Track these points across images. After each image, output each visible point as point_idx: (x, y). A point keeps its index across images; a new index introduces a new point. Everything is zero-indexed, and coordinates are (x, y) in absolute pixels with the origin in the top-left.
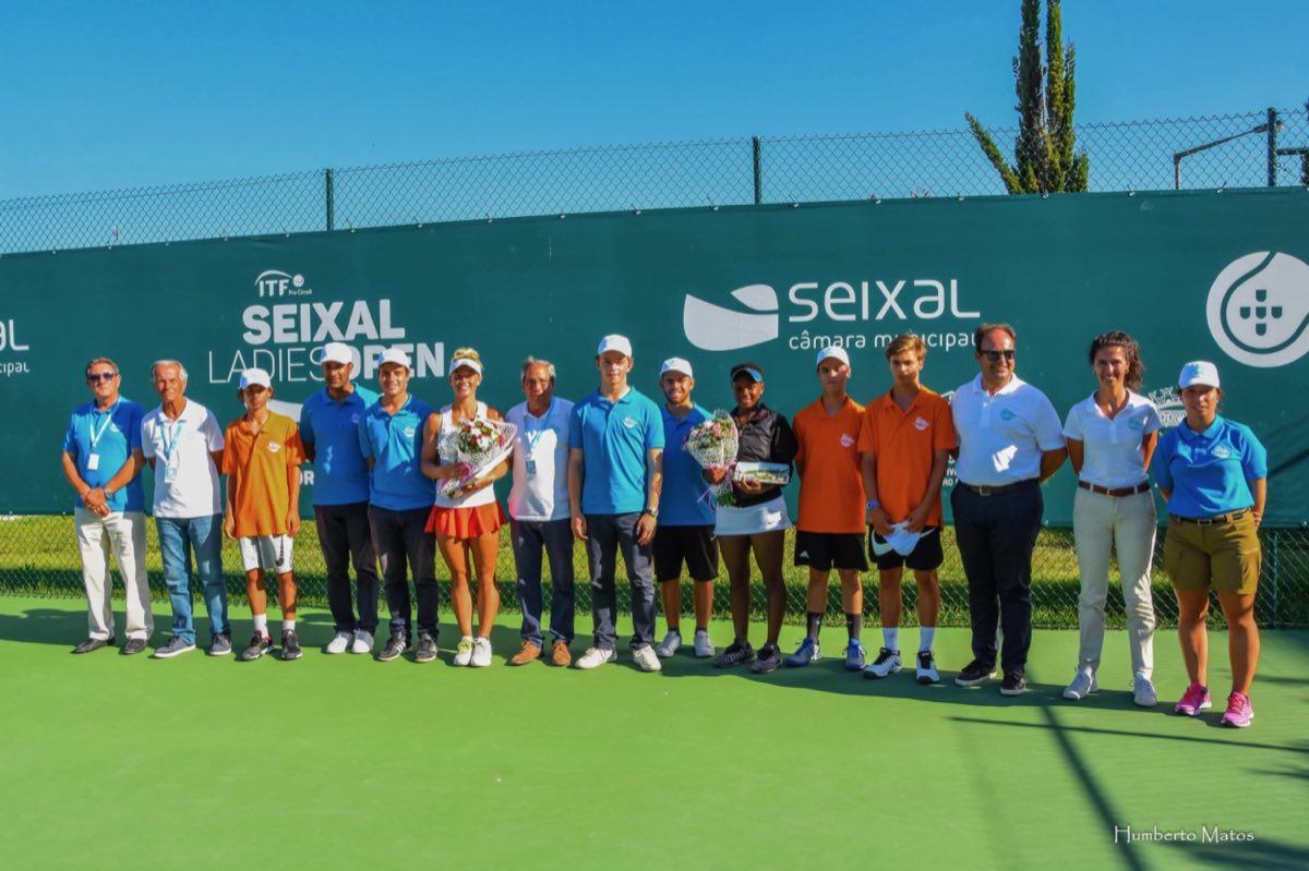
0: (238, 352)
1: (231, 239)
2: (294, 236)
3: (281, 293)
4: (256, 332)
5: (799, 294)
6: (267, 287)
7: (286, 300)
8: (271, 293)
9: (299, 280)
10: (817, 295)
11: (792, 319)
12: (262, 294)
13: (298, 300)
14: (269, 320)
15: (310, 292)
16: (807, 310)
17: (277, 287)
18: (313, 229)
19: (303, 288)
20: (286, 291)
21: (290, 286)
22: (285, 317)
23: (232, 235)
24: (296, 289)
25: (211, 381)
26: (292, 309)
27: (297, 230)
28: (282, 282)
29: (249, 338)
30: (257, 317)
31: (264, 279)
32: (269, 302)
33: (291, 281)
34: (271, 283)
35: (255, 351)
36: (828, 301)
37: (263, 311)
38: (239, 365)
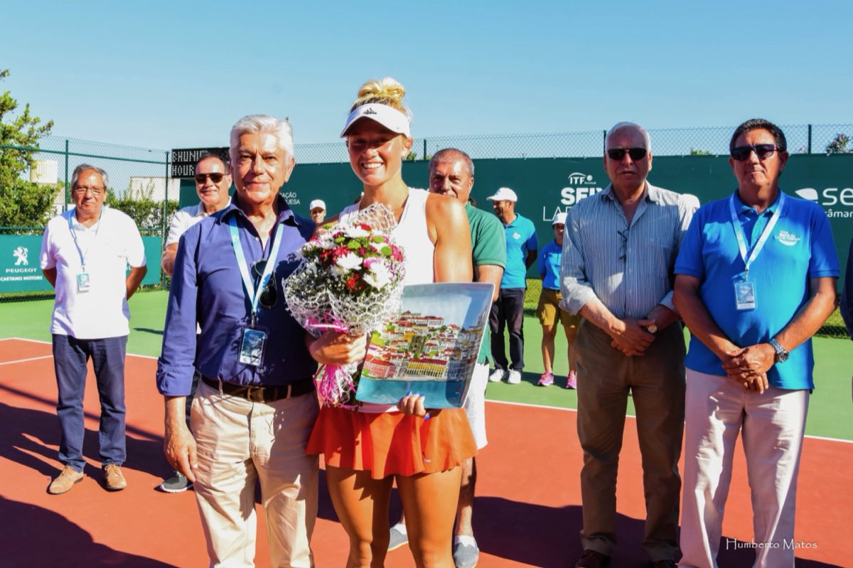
0: (558, 208)
1: (557, 159)
2: (588, 159)
3: (581, 182)
4: (568, 199)
5: (829, 193)
6: (574, 180)
7: (583, 186)
8: (576, 182)
9: (590, 178)
10: (837, 194)
11: (824, 204)
12: (571, 182)
13: (589, 186)
14: (574, 194)
15: (595, 183)
16: (831, 200)
17: (579, 180)
18: (598, 156)
19: (592, 181)
20: (583, 183)
21: (586, 180)
22: (582, 193)
23: (557, 156)
24: (587, 181)
25: (544, 219)
26: (586, 190)
27: (589, 156)
28: (581, 178)
29: (564, 202)
30: (568, 193)
31: (573, 176)
32: (575, 187)
33: (586, 178)
34: (576, 179)
35: (567, 208)
36: (842, 196)
37: (572, 190)
38: (558, 212)
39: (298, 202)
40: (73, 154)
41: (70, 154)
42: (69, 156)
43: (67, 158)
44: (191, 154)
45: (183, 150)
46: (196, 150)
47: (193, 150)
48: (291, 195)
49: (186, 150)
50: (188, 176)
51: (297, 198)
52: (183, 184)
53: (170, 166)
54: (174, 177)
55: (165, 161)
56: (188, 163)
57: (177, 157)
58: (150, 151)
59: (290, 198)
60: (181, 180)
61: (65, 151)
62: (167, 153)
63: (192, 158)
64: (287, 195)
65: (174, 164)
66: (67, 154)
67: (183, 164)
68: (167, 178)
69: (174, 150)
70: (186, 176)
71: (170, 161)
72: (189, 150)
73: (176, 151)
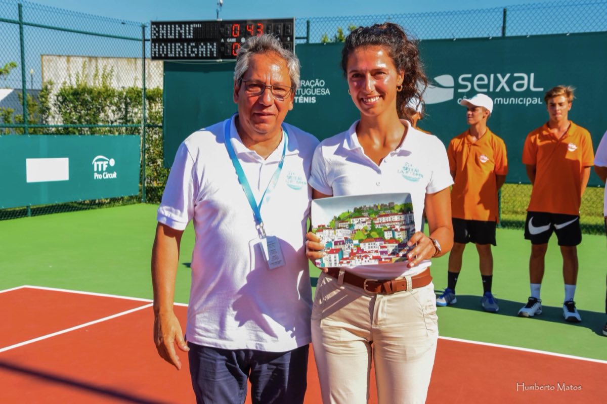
39: (328, 91)
40: (29, 24)
41: (26, 24)
42: (24, 26)
43: (21, 28)
44: (178, 29)
45: (167, 23)
46: (185, 23)
47: (180, 24)
48: (317, 83)
49: (171, 23)
50: (175, 58)
51: (325, 87)
52: (167, 68)
53: (148, 44)
54: (154, 58)
55: (141, 37)
56: (174, 41)
57: (158, 32)
58: (123, 23)
59: (317, 87)
60: (165, 64)
61: (17, 19)
62: (144, 27)
63: (180, 34)
64: (312, 84)
65: (154, 41)
66: (21, 23)
67: (167, 41)
68: (144, 58)
69: (153, 23)
70: (172, 58)
71: (148, 36)
72: (175, 23)
73: (156, 24)
